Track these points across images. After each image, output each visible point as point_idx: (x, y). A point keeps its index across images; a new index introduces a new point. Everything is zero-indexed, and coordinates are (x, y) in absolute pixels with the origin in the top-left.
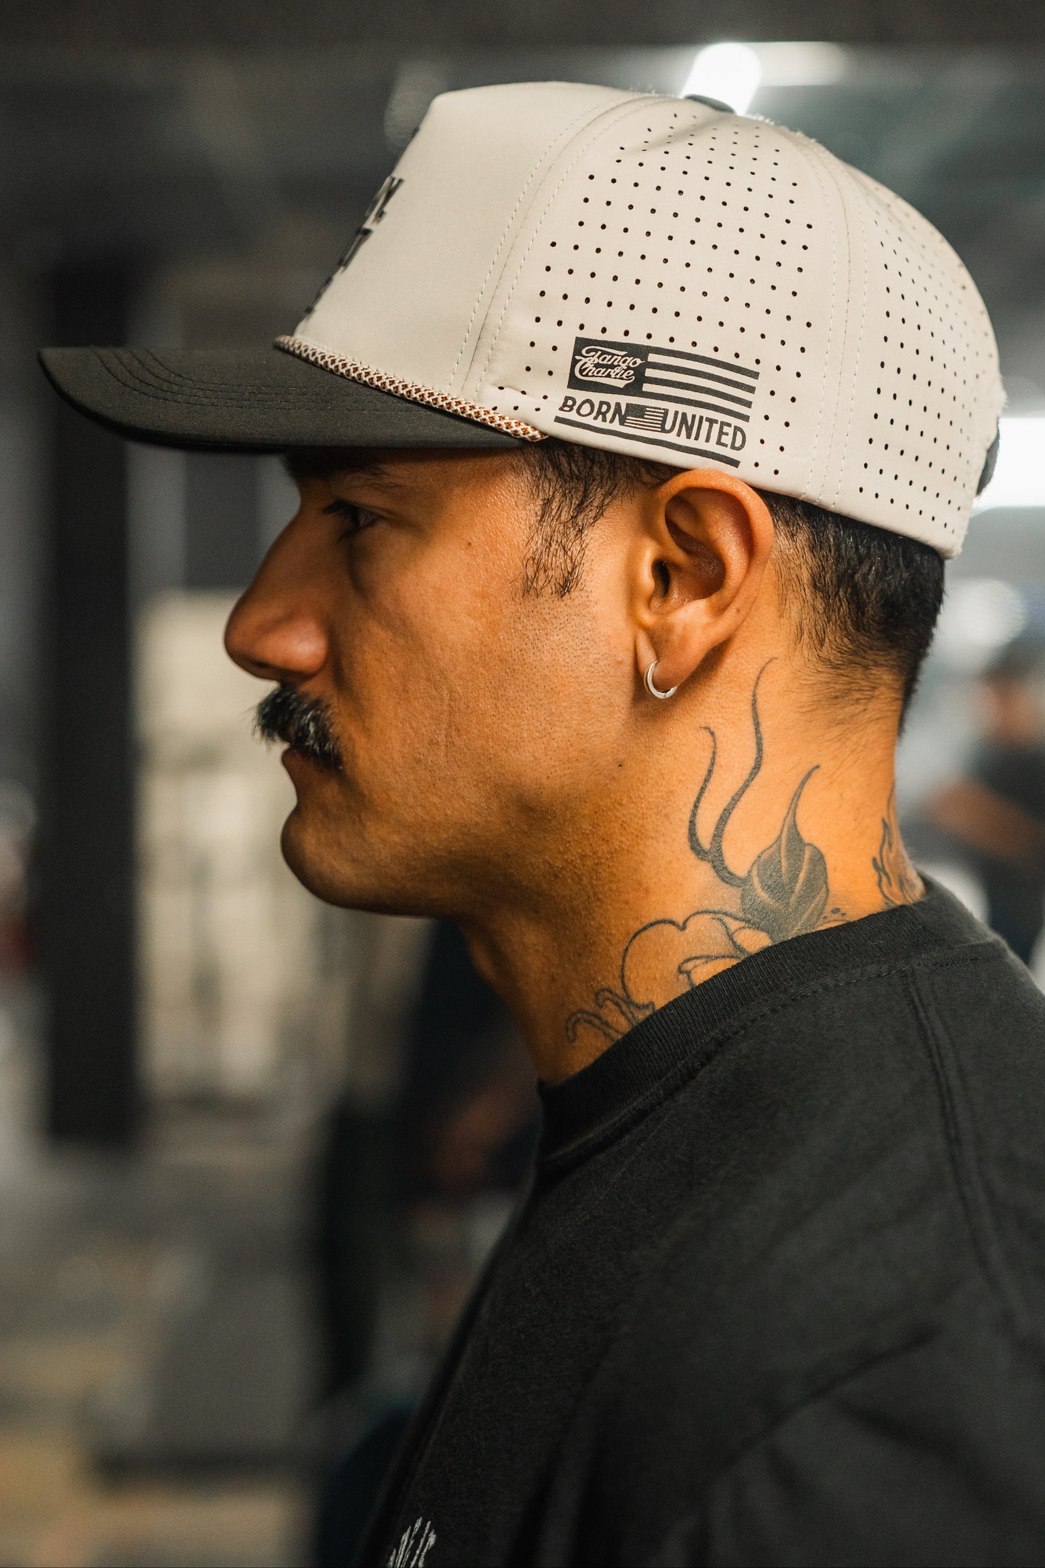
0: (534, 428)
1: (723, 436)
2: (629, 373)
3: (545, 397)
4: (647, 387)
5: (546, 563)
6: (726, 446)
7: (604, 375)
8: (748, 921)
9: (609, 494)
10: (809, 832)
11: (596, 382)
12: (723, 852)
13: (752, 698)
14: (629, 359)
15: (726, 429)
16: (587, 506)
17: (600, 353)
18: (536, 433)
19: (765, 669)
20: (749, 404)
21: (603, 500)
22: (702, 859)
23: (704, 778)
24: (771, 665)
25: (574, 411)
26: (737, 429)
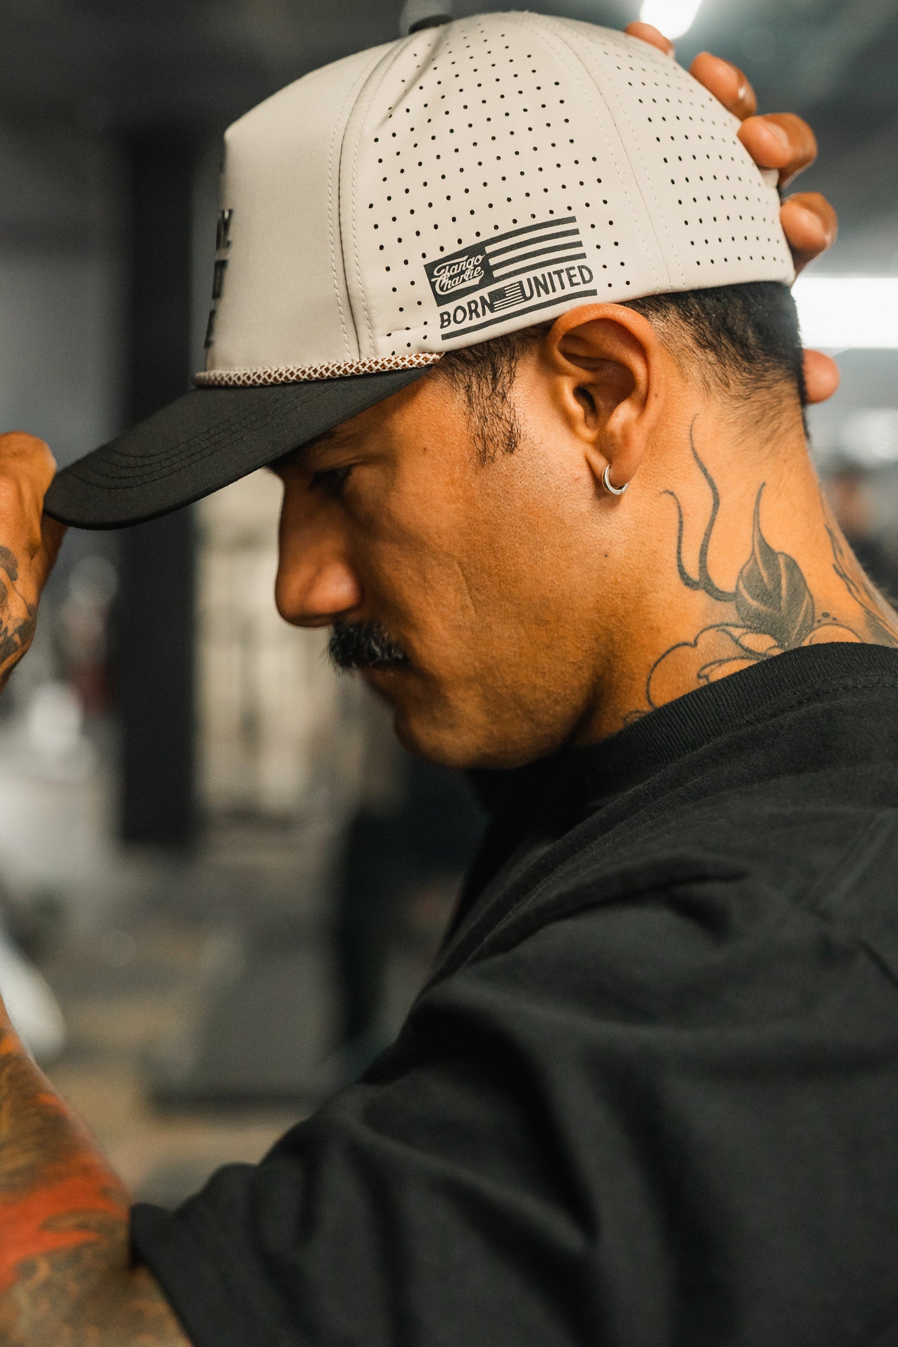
0: (431, 353)
1: (573, 278)
2: (478, 270)
3: (426, 323)
4: (497, 273)
5: (489, 433)
6: (579, 284)
7: (460, 282)
8: (749, 627)
9: (512, 358)
10: (777, 543)
11: (457, 291)
12: (711, 577)
13: (693, 452)
14: (472, 260)
15: (572, 272)
16: (500, 376)
17: (448, 267)
18: (435, 356)
19: (694, 426)
20: (579, 244)
21: (510, 366)
22: (696, 589)
23: (678, 529)
24: (696, 421)
25: (452, 321)
26: (580, 268)
